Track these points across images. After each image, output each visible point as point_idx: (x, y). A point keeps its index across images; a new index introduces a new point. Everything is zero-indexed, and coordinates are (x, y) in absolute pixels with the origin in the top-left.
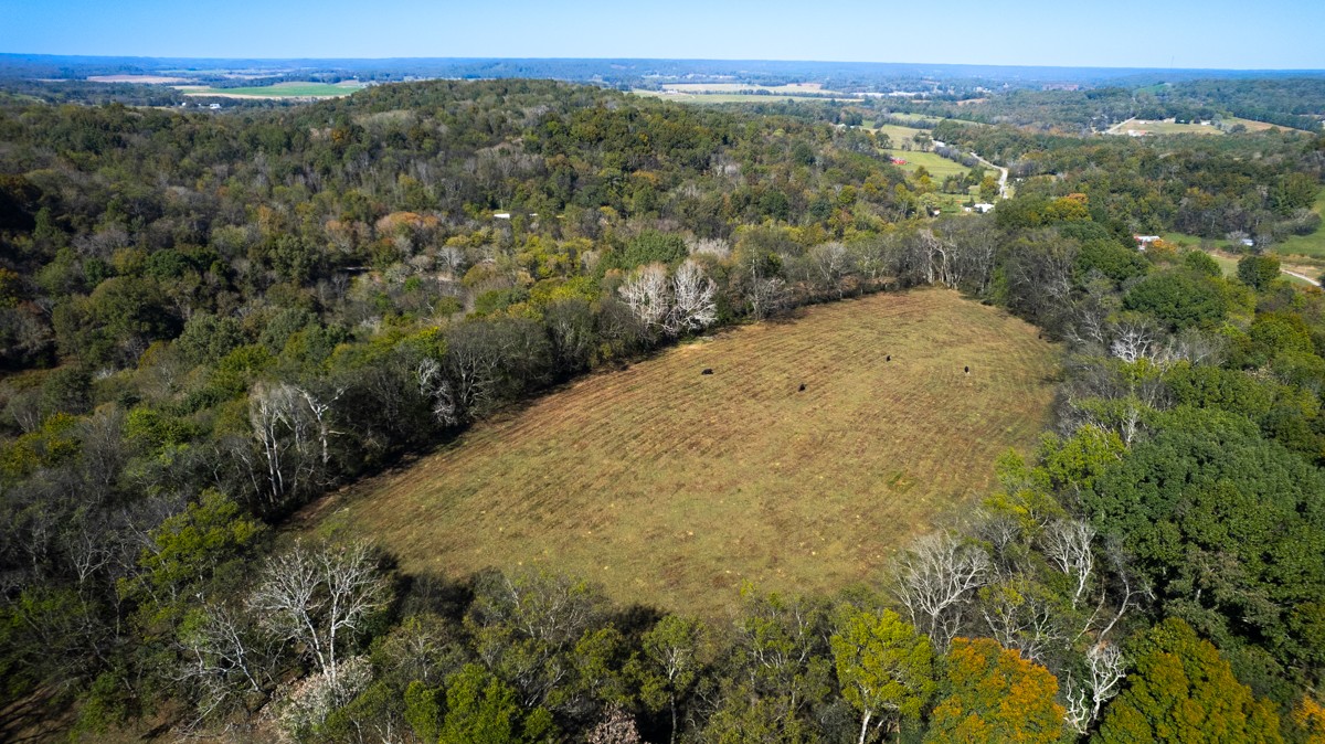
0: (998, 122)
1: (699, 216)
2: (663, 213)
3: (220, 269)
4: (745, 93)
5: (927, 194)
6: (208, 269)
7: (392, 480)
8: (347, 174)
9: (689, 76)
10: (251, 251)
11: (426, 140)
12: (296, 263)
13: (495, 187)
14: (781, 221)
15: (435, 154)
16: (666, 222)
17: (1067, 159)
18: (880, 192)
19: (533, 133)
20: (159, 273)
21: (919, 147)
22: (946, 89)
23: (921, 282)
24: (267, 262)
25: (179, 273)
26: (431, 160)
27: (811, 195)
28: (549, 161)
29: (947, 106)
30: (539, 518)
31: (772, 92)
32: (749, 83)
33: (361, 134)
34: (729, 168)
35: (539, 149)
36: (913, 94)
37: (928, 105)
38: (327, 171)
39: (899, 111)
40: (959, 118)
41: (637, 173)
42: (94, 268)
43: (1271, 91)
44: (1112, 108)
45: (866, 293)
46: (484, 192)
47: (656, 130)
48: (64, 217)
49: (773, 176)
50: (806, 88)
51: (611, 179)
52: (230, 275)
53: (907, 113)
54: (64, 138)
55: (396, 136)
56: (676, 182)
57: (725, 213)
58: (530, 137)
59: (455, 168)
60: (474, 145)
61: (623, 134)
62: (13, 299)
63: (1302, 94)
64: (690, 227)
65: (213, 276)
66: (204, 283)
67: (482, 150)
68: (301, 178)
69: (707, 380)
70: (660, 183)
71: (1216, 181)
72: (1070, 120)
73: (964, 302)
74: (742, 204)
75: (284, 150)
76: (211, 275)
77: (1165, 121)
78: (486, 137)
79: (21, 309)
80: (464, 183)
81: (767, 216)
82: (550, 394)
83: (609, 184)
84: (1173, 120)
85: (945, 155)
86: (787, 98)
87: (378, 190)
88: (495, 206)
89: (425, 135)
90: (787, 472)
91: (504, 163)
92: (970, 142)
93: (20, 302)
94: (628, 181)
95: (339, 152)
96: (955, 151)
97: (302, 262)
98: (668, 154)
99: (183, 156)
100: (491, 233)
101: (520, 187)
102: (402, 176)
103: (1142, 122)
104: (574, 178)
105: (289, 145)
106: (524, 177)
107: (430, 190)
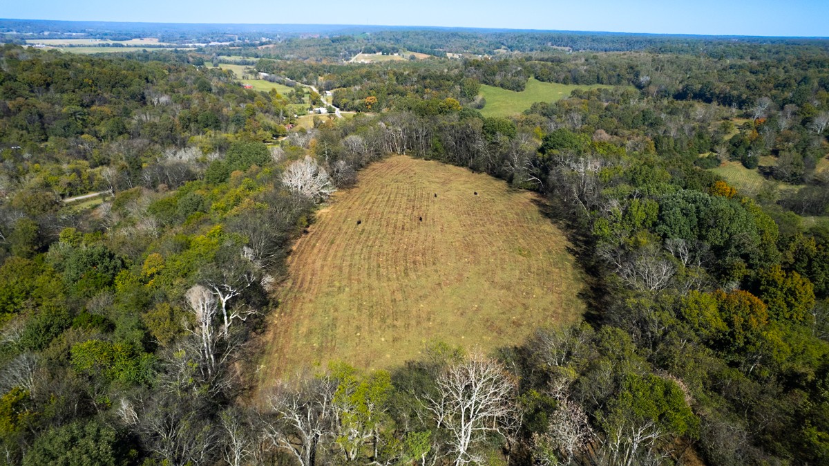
0: (290, 59)
1: (160, 134)
2: (133, 135)
4: (103, 46)
9: (46, 33)
14: (217, 131)
16: (138, 141)
17: (350, 78)
21: (253, 77)
22: (243, 40)
29: (253, 50)
31: (126, 45)
32: (102, 39)
34: (162, 99)
36: (228, 44)
37: (241, 50)
39: (224, 55)
40: (265, 57)
41: (94, 108)
43: (416, 37)
44: (349, 48)
50: (147, 41)
51: (74, 114)
53: (229, 56)
57: (178, 130)
61: (68, 79)
63: (430, 38)
71: (437, 85)
72: (329, 55)
74: (187, 123)
77: (377, 54)
81: (206, 129)
83: (74, 118)
84: (381, 53)
85: (272, 81)
86: (141, 49)
94: (89, 114)
96: (277, 78)
98: (111, 92)
103: (366, 55)
104: (41, 115)
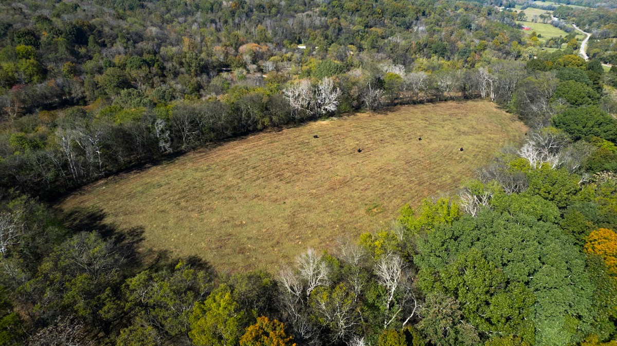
0: (598, 6)
1: (398, 52)
2: (379, 50)
3: (159, 66)
5: (530, 47)
6: (154, 66)
7: (132, 176)
8: (235, 24)
10: (175, 58)
11: (273, 9)
12: (193, 65)
13: (301, 33)
14: (441, 58)
15: (276, 15)
16: (380, 54)
18: (502, 45)
19: (325, 6)
20: (132, 67)
21: (542, 20)
23: (478, 97)
24: (181, 64)
25: (140, 67)
26: (274, 19)
27: (460, 45)
28: (329, 21)
30: (179, 204)
33: (244, 4)
34: (421, 28)
35: (326, 14)
38: (226, 22)
39: (539, 0)
40: (574, 4)
41: (373, 29)
42: (106, 63)
45: (441, 100)
46: (295, 35)
47: (387, 7)
48: (102, 40)
49: (443, 33)
51: (358, 31)
52: (163, 69)
54: (121, 4)
55: (260, 6)
56: (392, 34)
57: (412, 52)
58: (323, 9)
59: (283, 23)
60: (296, 11)
61: (369, 8)
62: (72, 75)
64: (392, 58)
65: (155, 69)
66: (150, 72)
67: (299, 14)
68: (214, 25)
69: (314, 141)
70: (383, 34)
73: (495, 110)
74: (422, 48)
75: (209, 11)
76: (154, 69)
78: (302, 8)
79: (75, 79)
80: (286, 30)
81: (434, 54)
82: (234, 140)
83: (357, 34)
85: (556, 25)
87: (247, 32)
88: (300, 42)
89: (274, 6)
90: (315, 196)
91: (307, 21)
92: (574, 18)
93: (74, 76)
94: (367, 32)
95: (233, 13)
96: (563, 23)
97: (196, 65)
98: (391, 19)
99: (167, 13)
100: (292, 55)
101: (312, 34)
102: (259, 25)
104: (340, 30)
105: (212, 10)
106: (315, 28)
107: (269, 33)
